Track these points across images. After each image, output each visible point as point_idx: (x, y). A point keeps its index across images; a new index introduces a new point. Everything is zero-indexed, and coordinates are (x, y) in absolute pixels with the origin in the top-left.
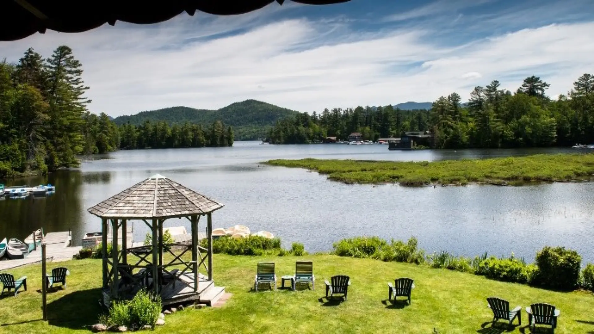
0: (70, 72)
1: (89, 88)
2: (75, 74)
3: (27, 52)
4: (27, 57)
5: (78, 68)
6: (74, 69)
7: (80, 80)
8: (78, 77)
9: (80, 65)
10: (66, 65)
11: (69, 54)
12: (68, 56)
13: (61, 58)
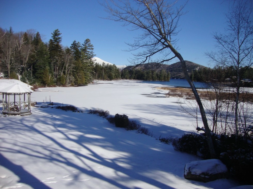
0: (89, 49)
1: (96, 55)
2: (91, 50)
3: (74, 41)
4: (74, 43)
5: (92, 48)
6: (90, 48)
7: (93, 52)
8: (92, 51)
9: (93, 46)
10: (88, 46)
11: (89, 42)
12: (89, 43)
13: (87, 43)
